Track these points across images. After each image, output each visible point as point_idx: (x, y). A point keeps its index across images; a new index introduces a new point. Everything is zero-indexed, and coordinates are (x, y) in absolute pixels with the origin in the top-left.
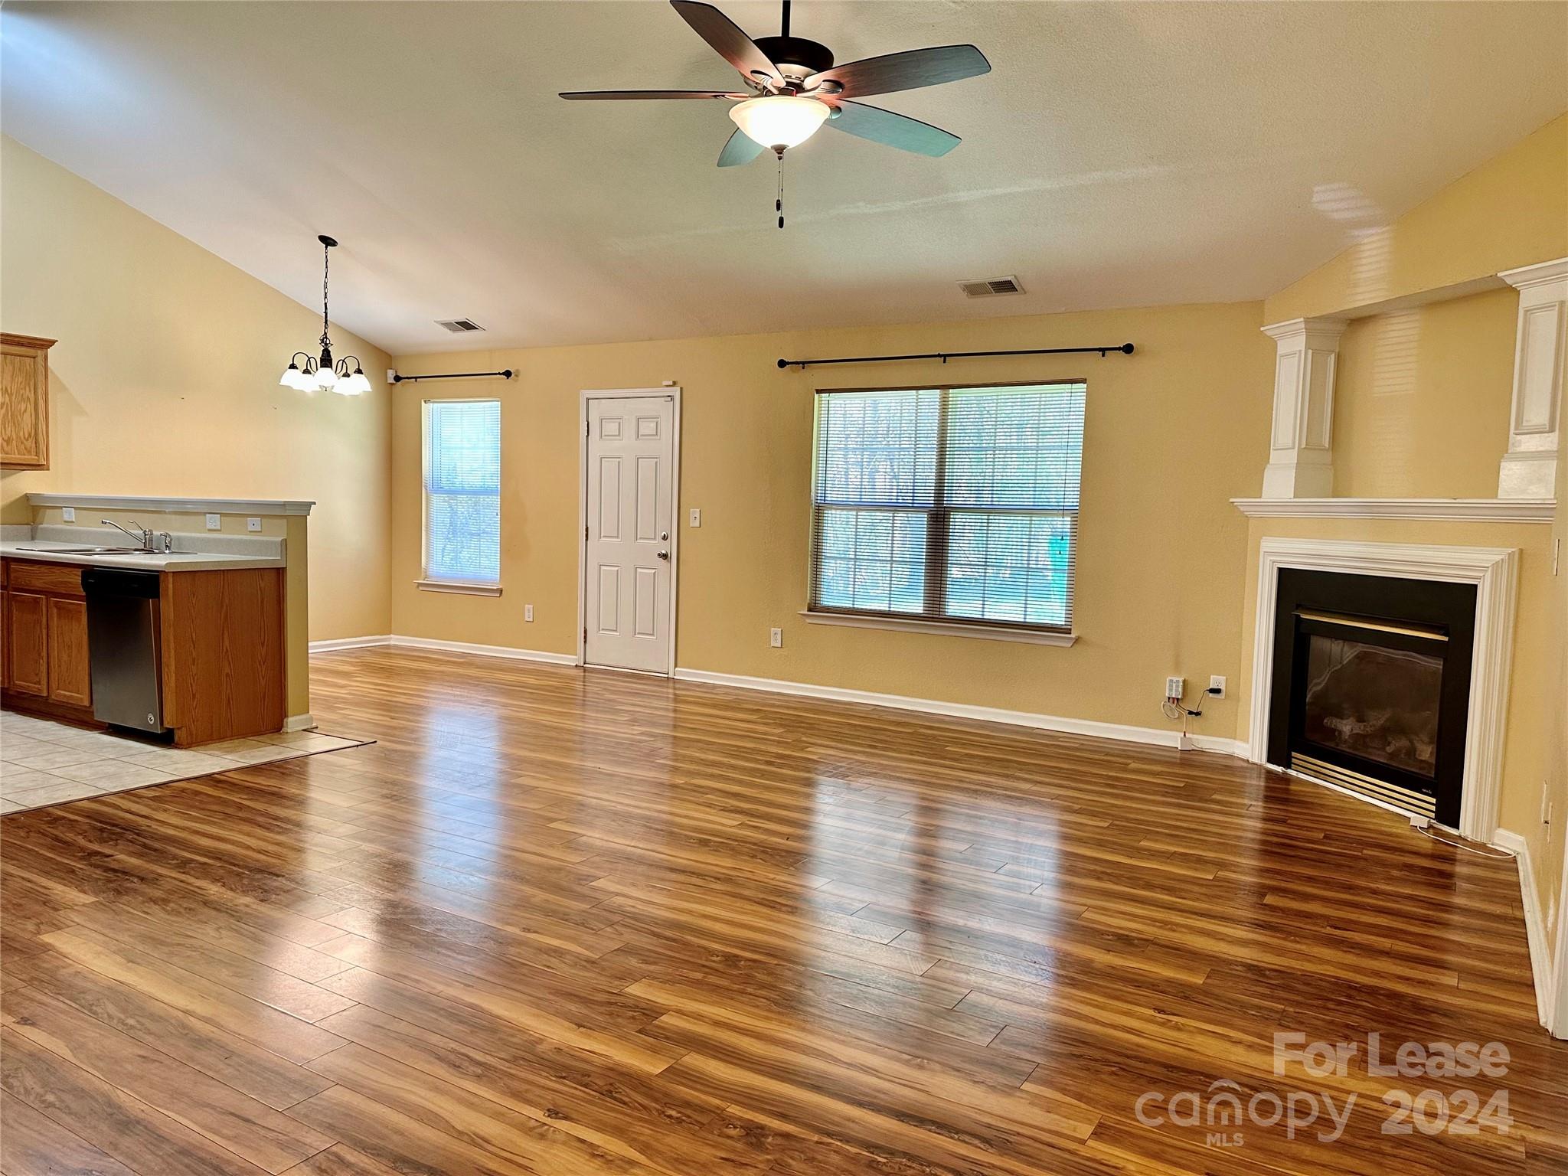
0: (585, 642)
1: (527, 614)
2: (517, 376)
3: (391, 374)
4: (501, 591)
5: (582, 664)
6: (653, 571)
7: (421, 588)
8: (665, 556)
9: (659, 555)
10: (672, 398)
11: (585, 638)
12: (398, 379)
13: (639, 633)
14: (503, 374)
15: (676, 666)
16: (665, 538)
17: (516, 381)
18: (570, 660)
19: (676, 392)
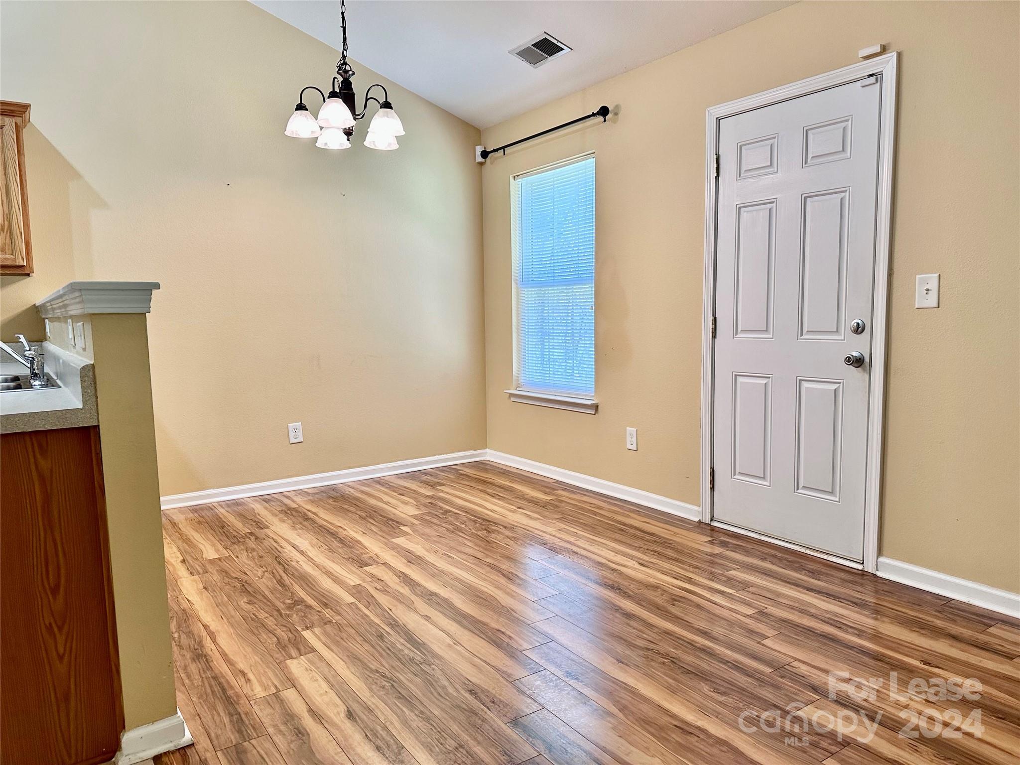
0: (712, 488)
1: (628, 439)
2: (616, 114)
3: (479, 149)
4: (596, 407)
5: (708, 521)
6: (835, 387)
7: (513, 399)
8: (858, 362)
9: (848, 360)
10: (877, 76)
11: (712, 482)
12: (485, 154)
13: (804, 487)
14: (598, 113)
15: (880, 553)
16: (859, 329)
17: (615, 122)
18: (693, 512)
19: (888, 65)
